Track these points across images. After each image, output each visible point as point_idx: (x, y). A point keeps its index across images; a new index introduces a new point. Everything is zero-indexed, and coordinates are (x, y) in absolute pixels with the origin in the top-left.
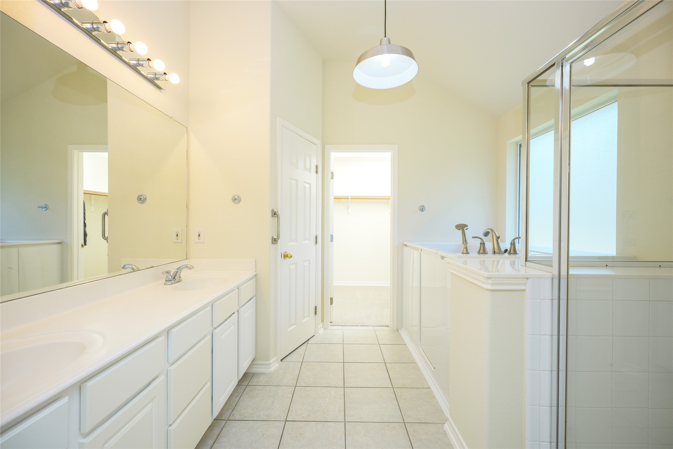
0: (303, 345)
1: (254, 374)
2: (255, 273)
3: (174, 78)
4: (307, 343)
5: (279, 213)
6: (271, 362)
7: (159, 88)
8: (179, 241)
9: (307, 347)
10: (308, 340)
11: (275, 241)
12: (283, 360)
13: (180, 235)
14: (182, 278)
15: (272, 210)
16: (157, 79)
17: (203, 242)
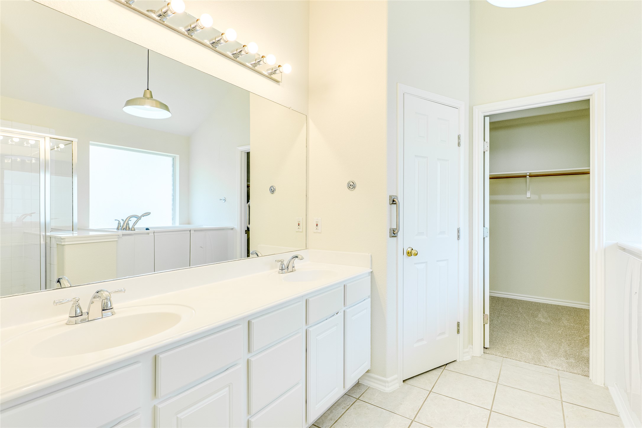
0: (438, 369)
1: (368, 388)
2: (371, 270)
3: (287, 69)
4: (443, 368)
5: (400, 200)
6: (389, 379)
7: (277, 82)
8: (301, 230)
9: (442, 373)
10: (447, 364)
11: (394, 233)
12: (407, 382)
13: (301, 225)
14: (296, 268)
15: (390, 196)
16: (274, 74)
17: (320, 232)
